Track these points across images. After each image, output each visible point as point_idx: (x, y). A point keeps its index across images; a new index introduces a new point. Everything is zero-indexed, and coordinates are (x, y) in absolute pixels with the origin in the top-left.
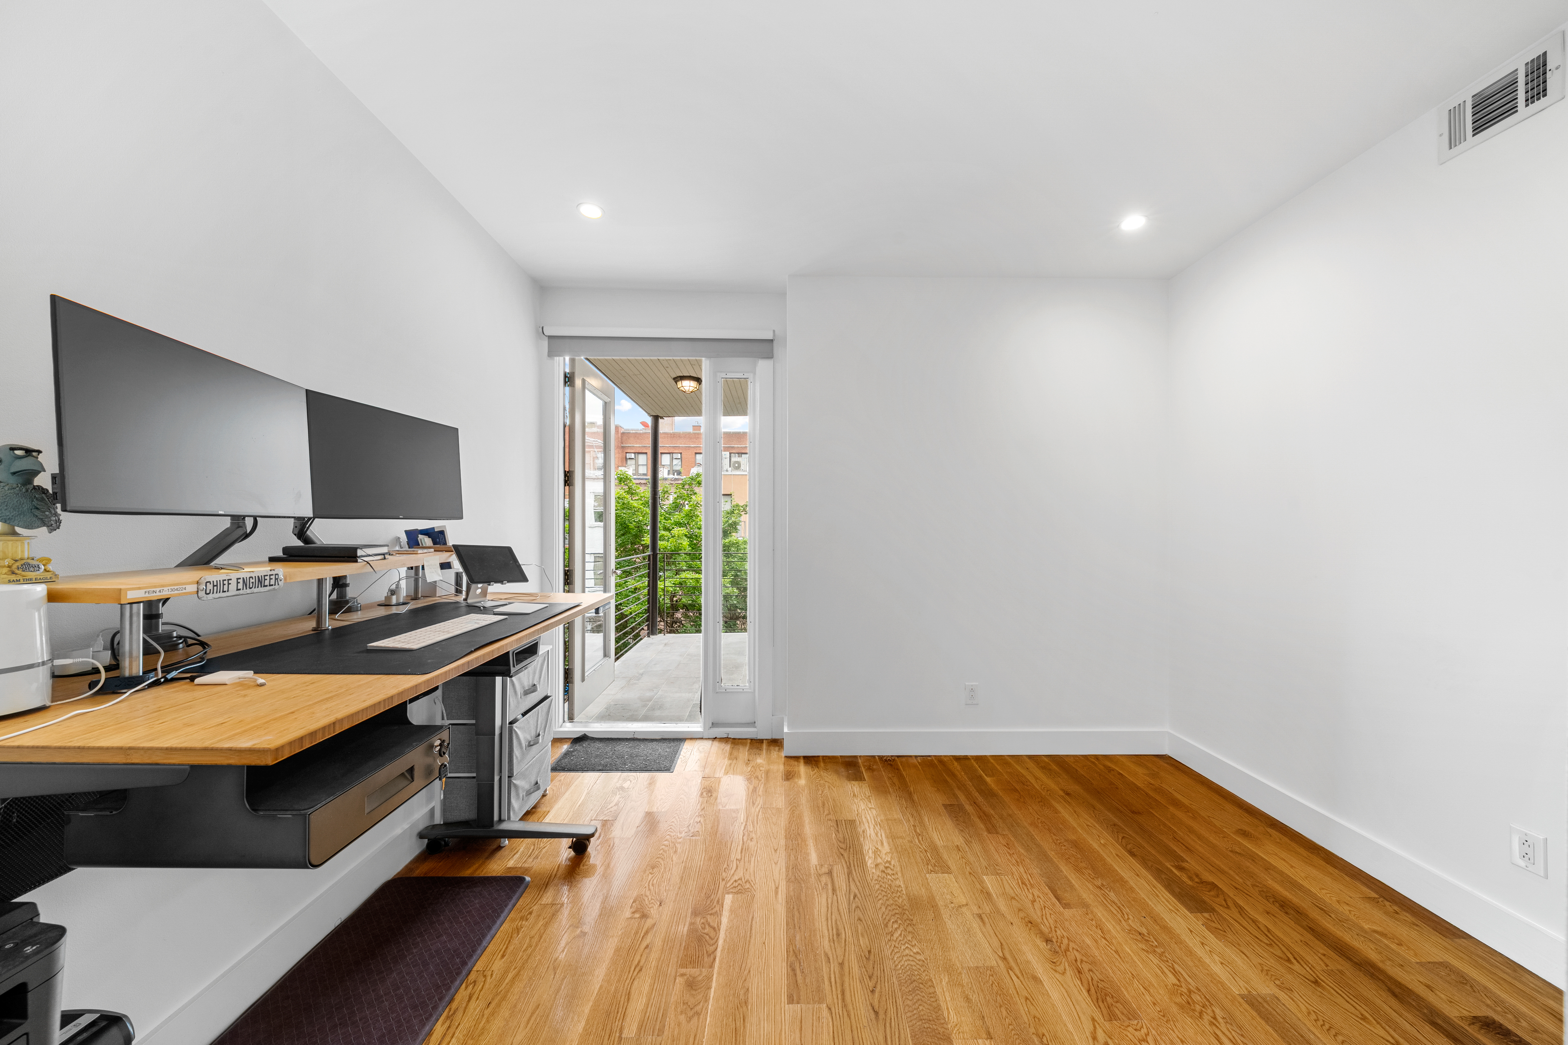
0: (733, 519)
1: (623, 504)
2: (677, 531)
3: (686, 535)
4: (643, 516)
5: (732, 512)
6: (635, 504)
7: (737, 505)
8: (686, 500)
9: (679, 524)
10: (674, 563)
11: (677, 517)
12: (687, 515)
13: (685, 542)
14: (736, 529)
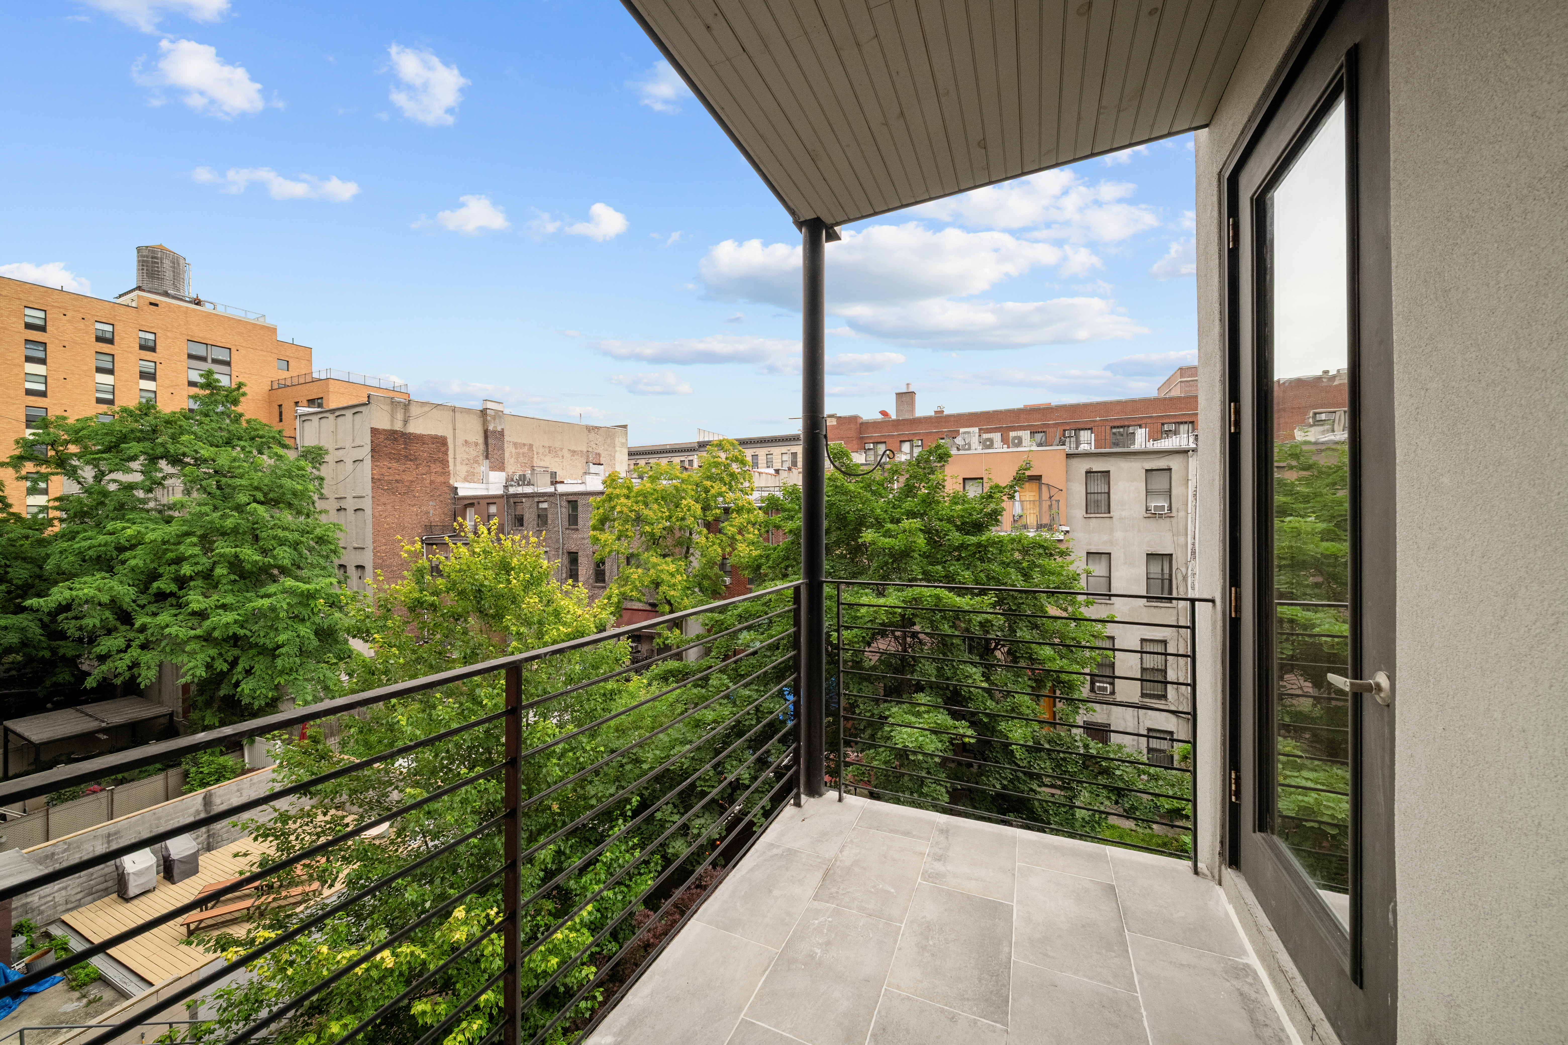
0: (993, 506)
1: (837, 487)
2: (906, 523)
3: (921, 530)
4: (863, 504)
5: (991, 497)
6: (852, 487)
7: (997, 486)
8: (922, 480)
9: (911, 514)
10: (905, 570)
11: (909, 504)
12: (924, 501)
13: (921, 541)
14: (997, 521)
